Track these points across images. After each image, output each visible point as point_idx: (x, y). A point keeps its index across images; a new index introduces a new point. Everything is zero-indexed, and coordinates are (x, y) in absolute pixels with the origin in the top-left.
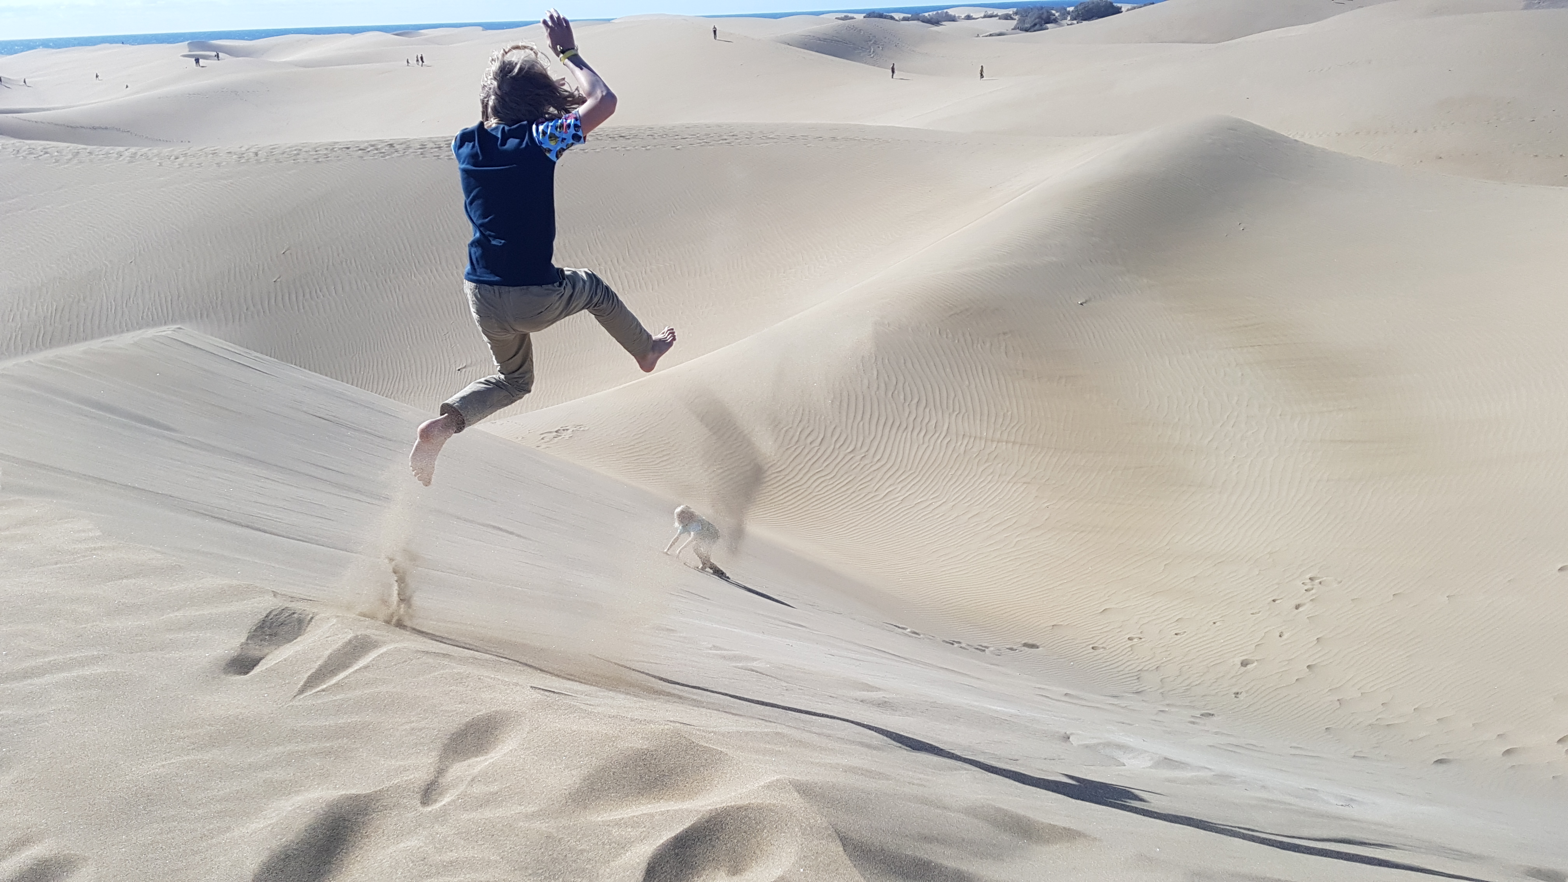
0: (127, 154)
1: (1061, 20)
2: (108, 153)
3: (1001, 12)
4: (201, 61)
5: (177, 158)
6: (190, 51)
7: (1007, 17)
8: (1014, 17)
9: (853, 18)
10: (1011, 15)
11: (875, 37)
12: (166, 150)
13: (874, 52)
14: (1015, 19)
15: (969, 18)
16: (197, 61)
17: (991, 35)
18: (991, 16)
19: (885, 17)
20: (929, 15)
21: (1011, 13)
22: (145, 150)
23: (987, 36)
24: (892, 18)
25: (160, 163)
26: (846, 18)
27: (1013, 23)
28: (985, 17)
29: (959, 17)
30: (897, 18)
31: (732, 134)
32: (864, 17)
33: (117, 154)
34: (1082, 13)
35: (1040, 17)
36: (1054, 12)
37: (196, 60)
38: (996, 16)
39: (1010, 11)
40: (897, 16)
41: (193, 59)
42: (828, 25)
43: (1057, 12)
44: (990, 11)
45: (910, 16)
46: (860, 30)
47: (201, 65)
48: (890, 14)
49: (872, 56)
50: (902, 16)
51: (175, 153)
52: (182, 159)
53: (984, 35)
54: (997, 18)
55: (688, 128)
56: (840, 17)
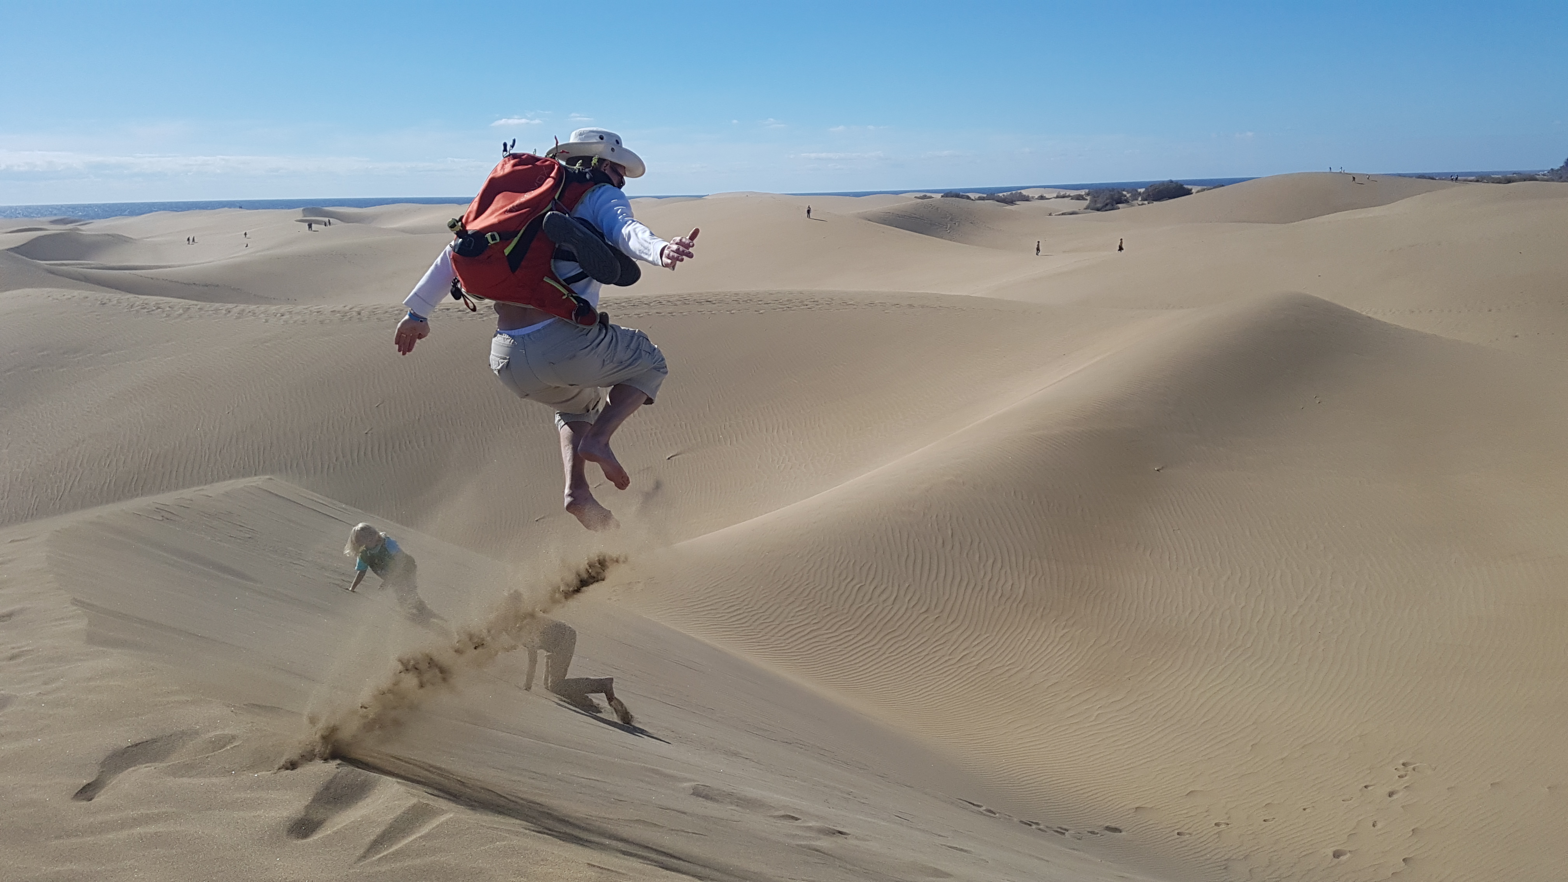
0: (235, 310)
1: (1132, 201)
2: (217, 310)
3: (1073, 193)
4: (313, 226)
5: (282, 316)
6: (305, 216)
7: (1079, 198)
8: (1086, 198)
9: (931, 197)
10: (1083, 196)
11: (951, 214)
12: (273, 309)
13: (950, 227)
14: (1087, 200)
15: (1042, 198)
16: (310, 226)
17: (1063, 214)
18: (1064, 197)
19: (962, 197)
20: (1004, 195)
21: (1083, 193)
22: (253, 307)
23: (1059, 215)
24: (968, 198)
25: (266, 320)
26: (925, 197)
27: (1086, 203)
28: (1057, 197)
29: (1033, 197)
30: (972, 197)
31: (813, 300)
32: (942, 196)
33: (226, 311)
34: (1153, 194)
35: (1112, 197)
36: (1124, 193)
37: (308, 225)
38: (1069, 196)
39: (1083, 192)
40: (972, 195)
41: (307, 224)
42: (908, 202)
43: (1128, 193)
44: (1062, 192)
45: (985, 195)
46: (938, 208)
47: (313, 229)
48: (966, 194)
49: (949, 231)
50: (977, 195)
51: (282, 311)
52: (287, 316)
53: (1057, 214)
54: (1070, 198)
55: (772, 294)
56: (918, 196)
